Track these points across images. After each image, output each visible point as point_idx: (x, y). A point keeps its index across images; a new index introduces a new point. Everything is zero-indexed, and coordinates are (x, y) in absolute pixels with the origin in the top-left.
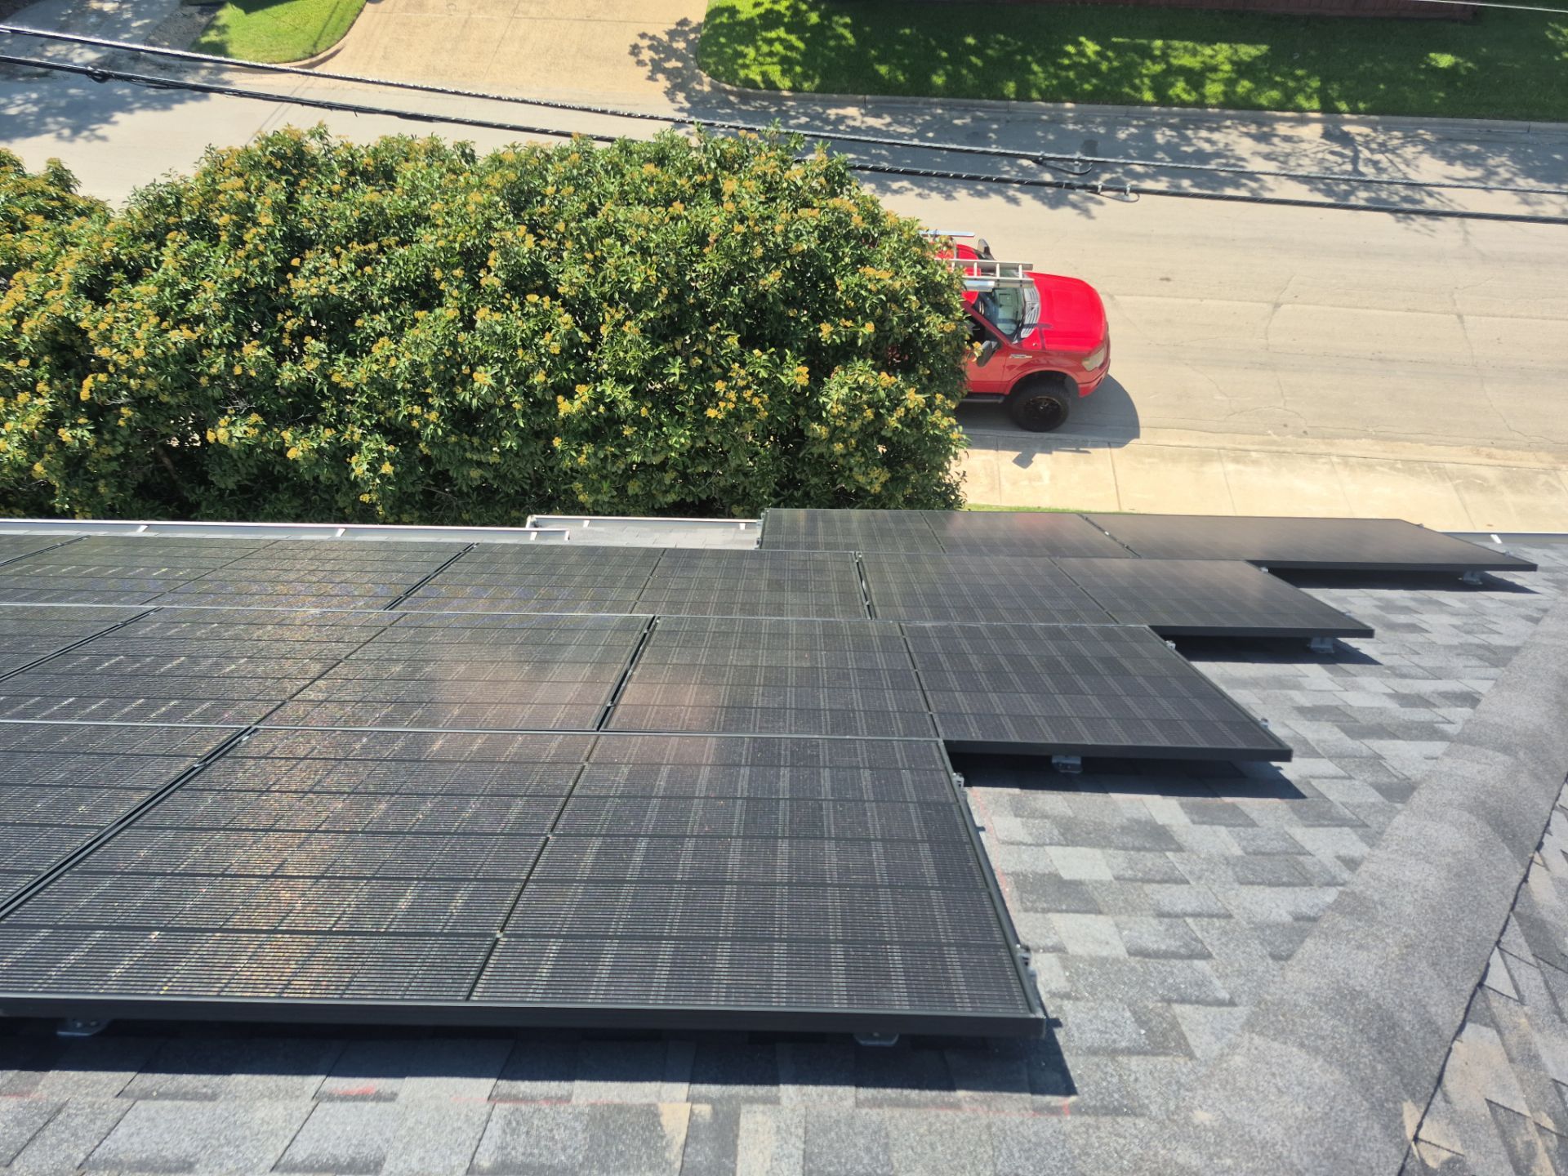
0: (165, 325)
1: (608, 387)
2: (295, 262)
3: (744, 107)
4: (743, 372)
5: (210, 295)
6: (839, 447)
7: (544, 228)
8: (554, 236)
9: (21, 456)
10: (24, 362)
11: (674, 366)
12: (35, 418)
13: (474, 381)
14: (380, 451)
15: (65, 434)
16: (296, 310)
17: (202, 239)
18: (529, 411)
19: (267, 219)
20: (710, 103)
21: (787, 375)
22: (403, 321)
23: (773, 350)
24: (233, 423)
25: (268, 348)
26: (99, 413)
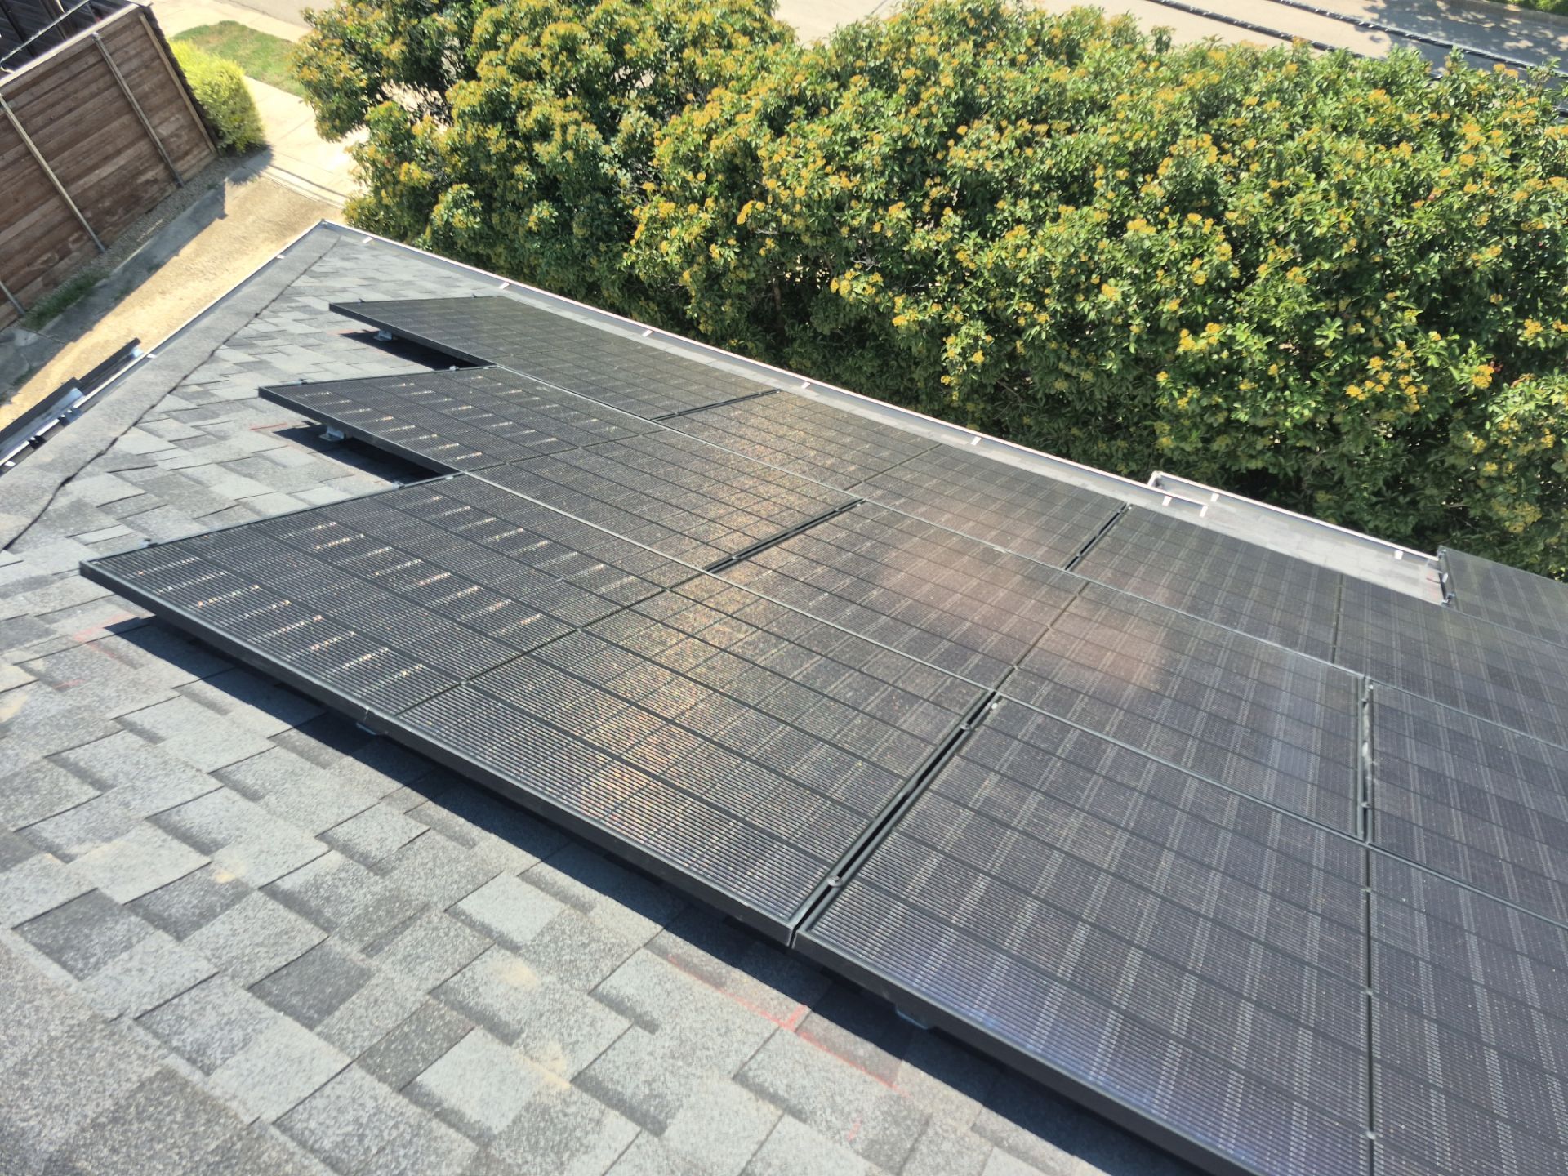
0: (829, 169)
1: (1243, 334)
2: (962, 130)
3: (1451, 17)
4: (1409, 354)
5: (875, 149)
6: (1490, 468)
7: (1230, 141)
8: (1238, 152)
9: (675, 260)
10: (702, 176)
11: (1329, 328)
12: (696, 230)
13: (1100, 292)
14: (976, 338)
15: (715, 250)
16: (946, 178)
17: (880, 87)
18: (1145, 337)
19: (947, 80)
20: (1411, 5)
21: (1462, 371)
22: (1046, 213)
23: (1457, 337)
24: (856, 278)
25: (908, 211)
26: (746, 237)
